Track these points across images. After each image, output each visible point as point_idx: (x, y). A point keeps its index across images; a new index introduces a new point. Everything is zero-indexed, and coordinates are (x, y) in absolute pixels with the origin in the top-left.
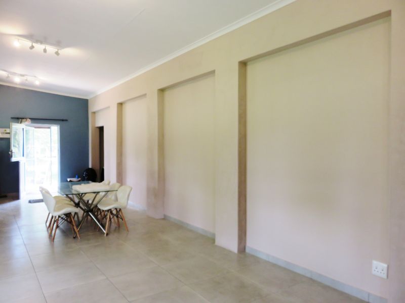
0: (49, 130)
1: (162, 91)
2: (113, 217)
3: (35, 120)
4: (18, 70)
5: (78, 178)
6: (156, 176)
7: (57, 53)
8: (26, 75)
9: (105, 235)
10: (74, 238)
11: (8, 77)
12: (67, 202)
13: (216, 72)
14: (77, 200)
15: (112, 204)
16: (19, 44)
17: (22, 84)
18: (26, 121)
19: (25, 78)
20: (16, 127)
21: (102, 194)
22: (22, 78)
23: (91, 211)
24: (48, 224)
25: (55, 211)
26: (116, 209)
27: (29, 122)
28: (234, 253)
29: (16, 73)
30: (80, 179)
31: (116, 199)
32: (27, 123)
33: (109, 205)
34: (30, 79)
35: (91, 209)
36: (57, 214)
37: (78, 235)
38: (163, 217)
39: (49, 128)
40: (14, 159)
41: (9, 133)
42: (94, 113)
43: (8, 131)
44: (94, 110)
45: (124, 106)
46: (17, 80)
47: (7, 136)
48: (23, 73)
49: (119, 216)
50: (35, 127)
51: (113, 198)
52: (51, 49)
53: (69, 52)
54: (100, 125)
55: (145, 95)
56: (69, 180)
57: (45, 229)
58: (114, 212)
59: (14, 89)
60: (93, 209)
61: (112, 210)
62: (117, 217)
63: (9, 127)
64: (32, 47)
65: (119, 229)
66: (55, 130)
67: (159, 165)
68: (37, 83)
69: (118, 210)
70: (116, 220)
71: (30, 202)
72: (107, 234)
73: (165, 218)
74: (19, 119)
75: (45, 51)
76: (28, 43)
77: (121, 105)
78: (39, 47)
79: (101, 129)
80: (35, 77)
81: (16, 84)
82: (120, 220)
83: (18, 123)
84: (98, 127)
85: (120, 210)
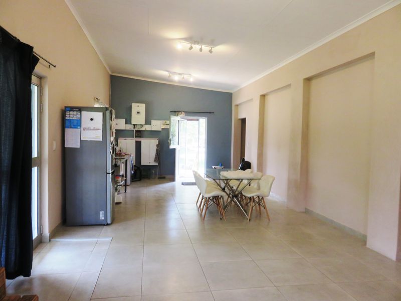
0: (198, 122)
1: (308, 80)
2: (255, 205)
3: (188, 113)
4: (177, 70)
5: (221, 166)
6: (299, 168)
7: (211, 51)
8: (183, 74)
9: (248, 220)
10: (221, 219)
11: (170, 76)
12: (215, 186)
13: (376, 54)
14: (223, 185)
15: (255, 192)
16: (181, 46)
17: (180, 82)
18: (181, 114)
19: (182, 76)
20: (175, 119)
21: (245, 182)
22: (180, 76)
23: (236, 196)
24: (199, 204)
25: (206, 193)
26: (258, 197)
27: (183, 115)
28: (391, 260)
29: (175, 73)
30: (223, 167)
31: (259, 188)
32: (181, 116)
33: (252, 192)
34: (186, 77)
35: (236, 195)
36: (207, 196)
37: (224, 217)
38: (304, 211)
39: (198, 120)
40: (172, 147)
41: (169, 124)
42: (237, 105)
43: (168, 122)
44: (238, 103)
45: (266, 97)
46: (176, 78)
47: (167, 127)
48: (181, 72)
49: (261, 204)
50: (188, 120)
51: (256, 186)
52: (206, 48)
53: (221, 49)
54: (243, 117)
55: (289, 86)
56: (213, 167)
57: (196, 208)
58: (257, 200)
59: (173, 86)
60: (237, 194)
61: (255, 197)
62: (259, 204)
63: (169, 119)
64: (191, 48)
65: (260, 217)
66: (203, 121)
67: (302, 156)
68: (191, 80)
69: (261, 198)
70: (258, 209)
71: (183, 184)
72: (250, 220)
73: (307, 211)
74: (176, 112)
75: (201, 50)
76: (188, 45)
77: (263, 97)
78: (196, 47)
79: (243, 121)
80: (190, 75)
81: (175, 82)
82: (262, 208)
83: (175, 115)
84: (240, 119)
85: (262, 198)
